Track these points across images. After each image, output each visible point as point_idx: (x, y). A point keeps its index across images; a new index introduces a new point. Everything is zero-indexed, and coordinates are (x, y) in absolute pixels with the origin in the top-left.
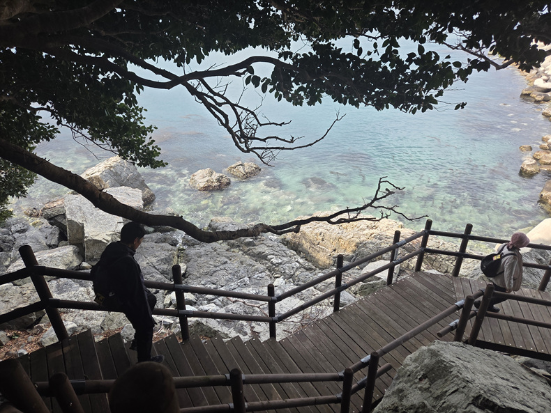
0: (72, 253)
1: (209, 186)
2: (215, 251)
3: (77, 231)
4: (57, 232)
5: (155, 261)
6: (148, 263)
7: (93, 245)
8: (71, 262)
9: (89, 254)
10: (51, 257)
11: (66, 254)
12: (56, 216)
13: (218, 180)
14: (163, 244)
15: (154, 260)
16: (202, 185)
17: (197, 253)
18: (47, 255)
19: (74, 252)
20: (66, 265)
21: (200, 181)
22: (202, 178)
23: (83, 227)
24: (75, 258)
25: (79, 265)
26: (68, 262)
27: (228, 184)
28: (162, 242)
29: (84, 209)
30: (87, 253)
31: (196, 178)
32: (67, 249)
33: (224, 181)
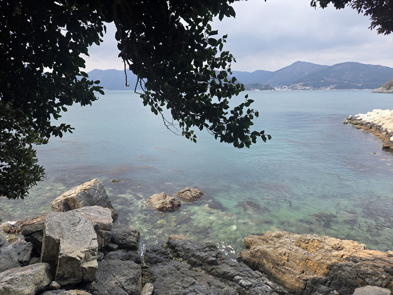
0: (44, 271)
1: (163, 207)
2: (178, 269)
3: (53, 247)
4: (31, 249)
5: (123, 281)
6: (116, 283)
7: (66, 263)
8: (41, 282)
9: (61, 272)
10: (23, 276)
11: (38, 272)
12: (34, 232)
13: (171, 202)
14: (129, 262)
15: (122, 279)
16: (157, 206)
17: (162, 272)
18: (19, 274)
19: (46, 270)
20: (37, 284)
21: (156, 203)
22: (157, 200)
23: (59, 243)
24: (46, 276)
25: (49, 285)
26: (39, 281)
27: (179, 205)
28: (127, 260)
29: (63, 225)
30: (58, 272)
31: (152, 201)
32: (40, 267)
33: (176, 203)
